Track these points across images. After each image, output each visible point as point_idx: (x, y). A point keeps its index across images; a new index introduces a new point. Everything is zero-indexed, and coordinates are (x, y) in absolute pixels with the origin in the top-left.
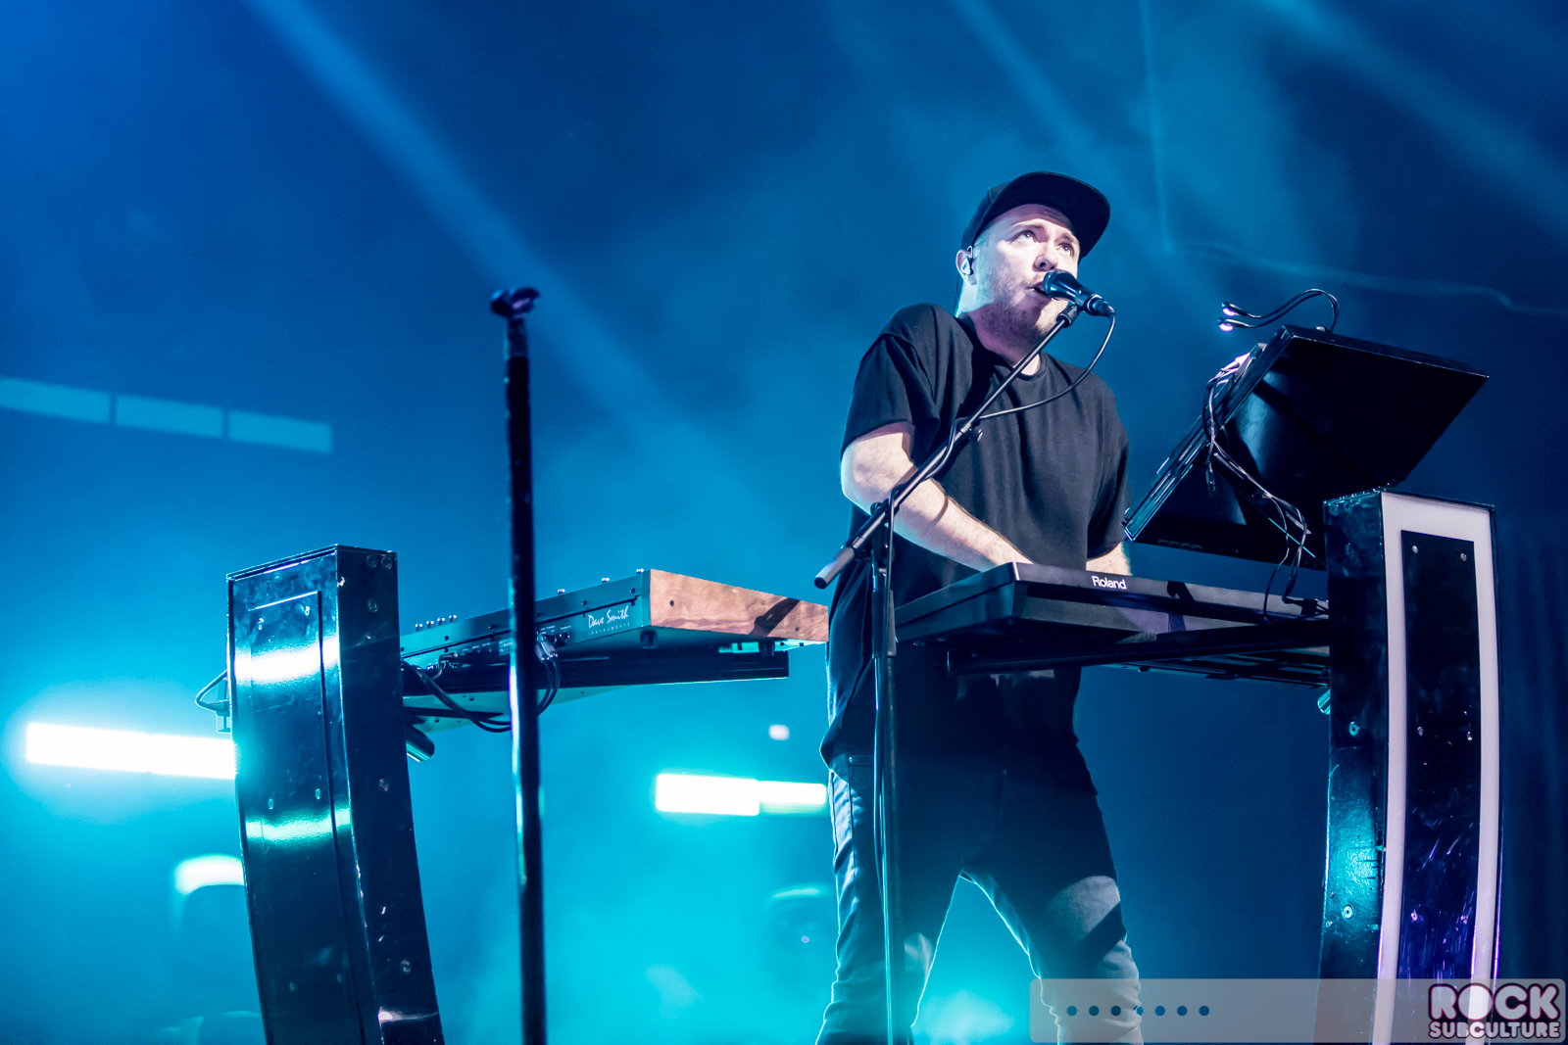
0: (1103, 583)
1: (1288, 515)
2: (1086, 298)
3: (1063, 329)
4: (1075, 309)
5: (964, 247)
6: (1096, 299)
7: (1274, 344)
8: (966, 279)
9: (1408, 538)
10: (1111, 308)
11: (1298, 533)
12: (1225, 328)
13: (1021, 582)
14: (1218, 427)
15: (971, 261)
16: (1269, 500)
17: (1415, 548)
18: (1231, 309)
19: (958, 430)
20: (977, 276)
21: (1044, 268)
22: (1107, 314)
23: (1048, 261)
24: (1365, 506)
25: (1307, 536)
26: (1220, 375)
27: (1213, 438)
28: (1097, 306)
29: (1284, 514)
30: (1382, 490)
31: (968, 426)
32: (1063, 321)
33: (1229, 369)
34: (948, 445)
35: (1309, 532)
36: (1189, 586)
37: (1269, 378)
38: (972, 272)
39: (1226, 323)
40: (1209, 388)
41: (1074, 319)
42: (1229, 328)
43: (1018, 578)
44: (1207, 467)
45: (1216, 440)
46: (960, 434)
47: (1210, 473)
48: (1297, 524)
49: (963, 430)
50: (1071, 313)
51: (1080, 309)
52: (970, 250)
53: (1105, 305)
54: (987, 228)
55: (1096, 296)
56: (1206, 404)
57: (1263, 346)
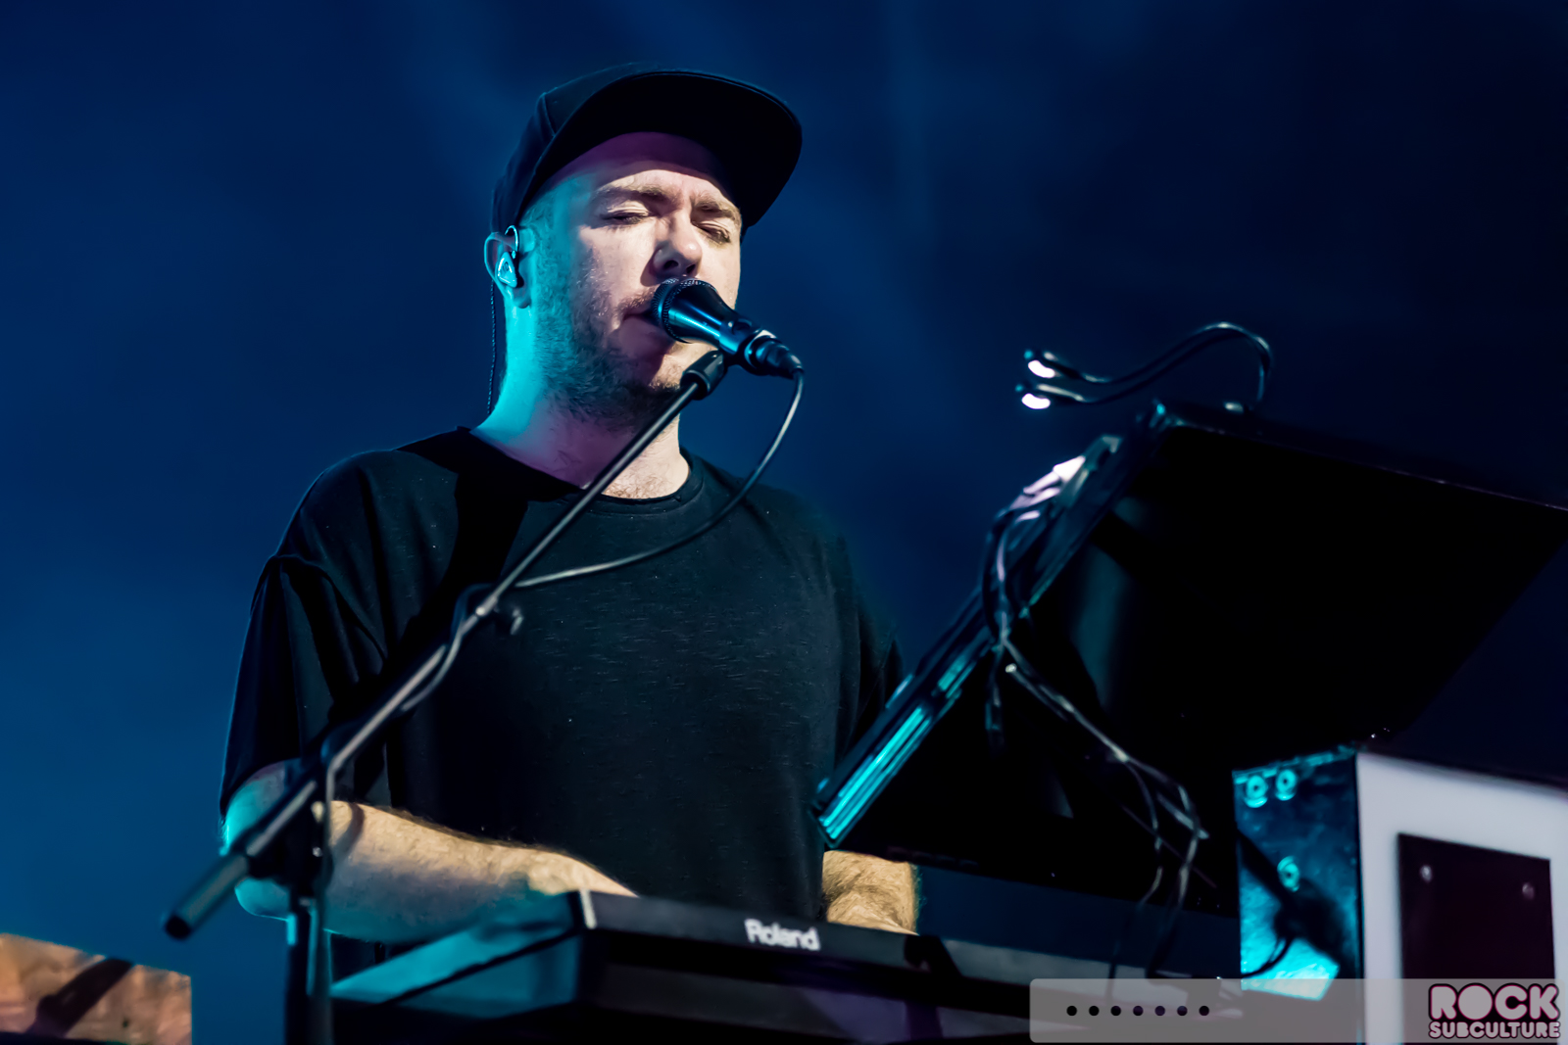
0: (770, 936)
1: (1161, 799)
2: (742, 336)
3: (694, 403)
4: (719, 360)
5: (500, 229)
6: (765, 339)
7: (1138, 440)
8: (508, 295)
9: (1412, 850)
10: (795, 359)
11: (1184, 835)
12: (1031, 402)
13: (599, 931)
14: (1015, 610)
15: (519, 259)
16: (1119, 764)
17: (1426, 872)
18: (1047, 363)
19: (471, 611)
20: (534, 291)
21: (672, 270)
22: (787, 372)
23: (680, 256)
24: (1323, 780)
25: (1201, 842)
26: (1020, 502)
27: (1004, 633)
28: (767, 353)
29: (1154, 797)
30: (1358, 748)
31: (492, 601)
32: (694, 386)
33: (1042, 489)
34: (449, 643)
35: (1203, 835)
36: (951, 945)
37: (1126, 510)
38: (521, 282)
39: (1038, 394)
40: (999, 529)
41: (716, 383)
42: (1042, 404)
43: (590, 921)
44: (988, 697)
45: (1011, 638)
46: (472, 621)
47: (994, 708)
48: (1180, 817)
49: (481, 611)
50: (710, 369)
51: (731, 359)
52: (511, 233)
53: (782, 353)
54: (550, 187)
55: (765, 333)
56: (992, 562)
57: (1113, 443)
